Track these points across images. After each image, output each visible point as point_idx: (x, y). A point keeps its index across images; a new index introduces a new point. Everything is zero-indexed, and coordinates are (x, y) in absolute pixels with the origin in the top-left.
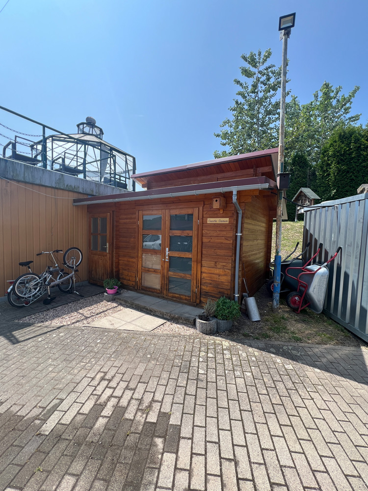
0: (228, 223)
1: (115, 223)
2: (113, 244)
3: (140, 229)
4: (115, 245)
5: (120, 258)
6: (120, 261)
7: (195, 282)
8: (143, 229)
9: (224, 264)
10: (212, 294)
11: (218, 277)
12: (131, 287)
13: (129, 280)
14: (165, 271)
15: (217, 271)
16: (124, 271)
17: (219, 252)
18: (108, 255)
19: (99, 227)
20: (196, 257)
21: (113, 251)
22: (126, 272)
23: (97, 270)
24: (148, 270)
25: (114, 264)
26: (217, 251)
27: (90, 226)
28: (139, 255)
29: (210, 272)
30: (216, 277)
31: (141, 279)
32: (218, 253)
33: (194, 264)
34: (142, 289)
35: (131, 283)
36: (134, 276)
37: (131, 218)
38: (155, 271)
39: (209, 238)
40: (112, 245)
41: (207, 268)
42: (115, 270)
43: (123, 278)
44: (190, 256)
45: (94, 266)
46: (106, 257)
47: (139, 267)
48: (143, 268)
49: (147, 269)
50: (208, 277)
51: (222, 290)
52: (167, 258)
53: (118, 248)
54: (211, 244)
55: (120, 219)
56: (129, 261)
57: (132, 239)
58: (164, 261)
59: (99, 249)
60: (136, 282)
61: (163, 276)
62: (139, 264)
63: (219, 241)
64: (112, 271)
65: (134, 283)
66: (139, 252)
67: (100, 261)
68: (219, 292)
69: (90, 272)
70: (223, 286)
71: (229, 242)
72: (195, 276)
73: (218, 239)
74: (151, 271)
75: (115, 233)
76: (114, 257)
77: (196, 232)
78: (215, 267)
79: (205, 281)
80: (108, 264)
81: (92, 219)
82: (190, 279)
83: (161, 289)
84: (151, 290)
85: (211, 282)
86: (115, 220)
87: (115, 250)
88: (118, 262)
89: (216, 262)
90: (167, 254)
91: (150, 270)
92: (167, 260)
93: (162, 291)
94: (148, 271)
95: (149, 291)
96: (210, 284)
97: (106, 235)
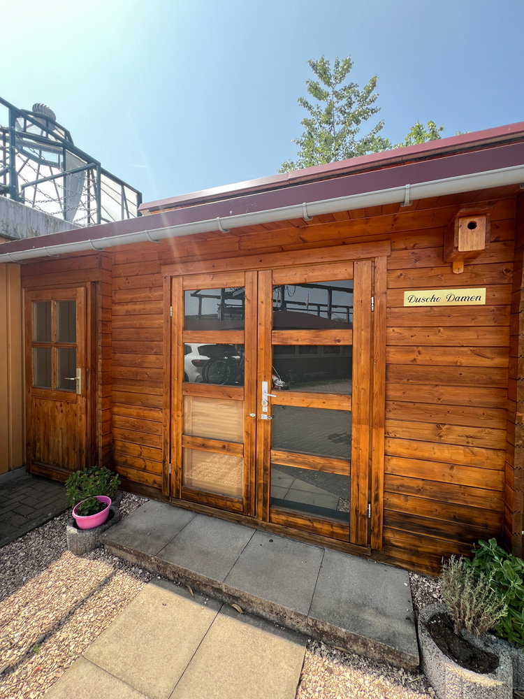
0: (483, 302)
1: (100, 316)
2: (94, 369)
3: (175, 329)
4: (100, 374)
5: (116, 410)
6: (116, 418)
7: (364, 484)
8: (184, 329)
9: (472, 431)
10: (427, 523)
11: (447, 470)
12: (151, 490)
13: (144, 470)
14: (260, 448)
15: (444, 453)
16: (128, 445)
17: (450, 393)
18: (81, 402)
19: (55, 326)
20: (364, 409)
21: (94, 390)
22: (134, 448)
23: (51, 438)
24: (205, 444)
25: (99, 425)
26: (441, 389)
27: (28, 324)
28: (175, 401)
29: (418, 454)
30: (439, 473)
31: (182, 469)
32: (446, 397)
33: (358, 430)
34: (187, 498)
35: (150, 478)
36: (159, 457)
37: (149, 300)
38: (226, 446)
39: (413, 352)
40: (91, 372)
41: (406, 442)
42: (100, 441)
43: (125, 464)
44: (346, 406)
45: (42, 428)
46: (74, 406)
47: (174, 433)
48: (187, 438)
49: (199, 441)
50: (411, 470)
51: (463, 512)
52: (265, 409)
53: (109, 380)
54: (420, 368)
55: (115, 303)
56: (143, 418)
57: (153, 358)
58: (256, 420)
59: (56, 382)
60: (164, 474)
61: (253, 462)
62: (174, 427)
63: (450, 359)
64: (93, 444)
65: (159, 479)
66: (175, 392)
67: (60, 416)
68: (455, 518)
69: (30, 444)
70: (469, 499)
71: (487, 363)
72: (363, 467)
73: (445, 354)
74: (214, 448)
75: (100, 342)
76: (99, 406)
77: (365, 335)
78: (438, 440)
79: (398, 482)
80: (82, 423)
81: (34, 307)
82: (346, 474)
83: (248, 498)
84: (212, 500)
85: (420, 483)
86: (100, 305)
87: (100, 387)
88: (111, 419)
89: (439, 426)
90: (265, 397)
91: (211, 443)
92: (264, 417)
93: (249, 505)
94: (204, 446)
95: (208, 504)
96: (419, 491)
97: (75, 348)
